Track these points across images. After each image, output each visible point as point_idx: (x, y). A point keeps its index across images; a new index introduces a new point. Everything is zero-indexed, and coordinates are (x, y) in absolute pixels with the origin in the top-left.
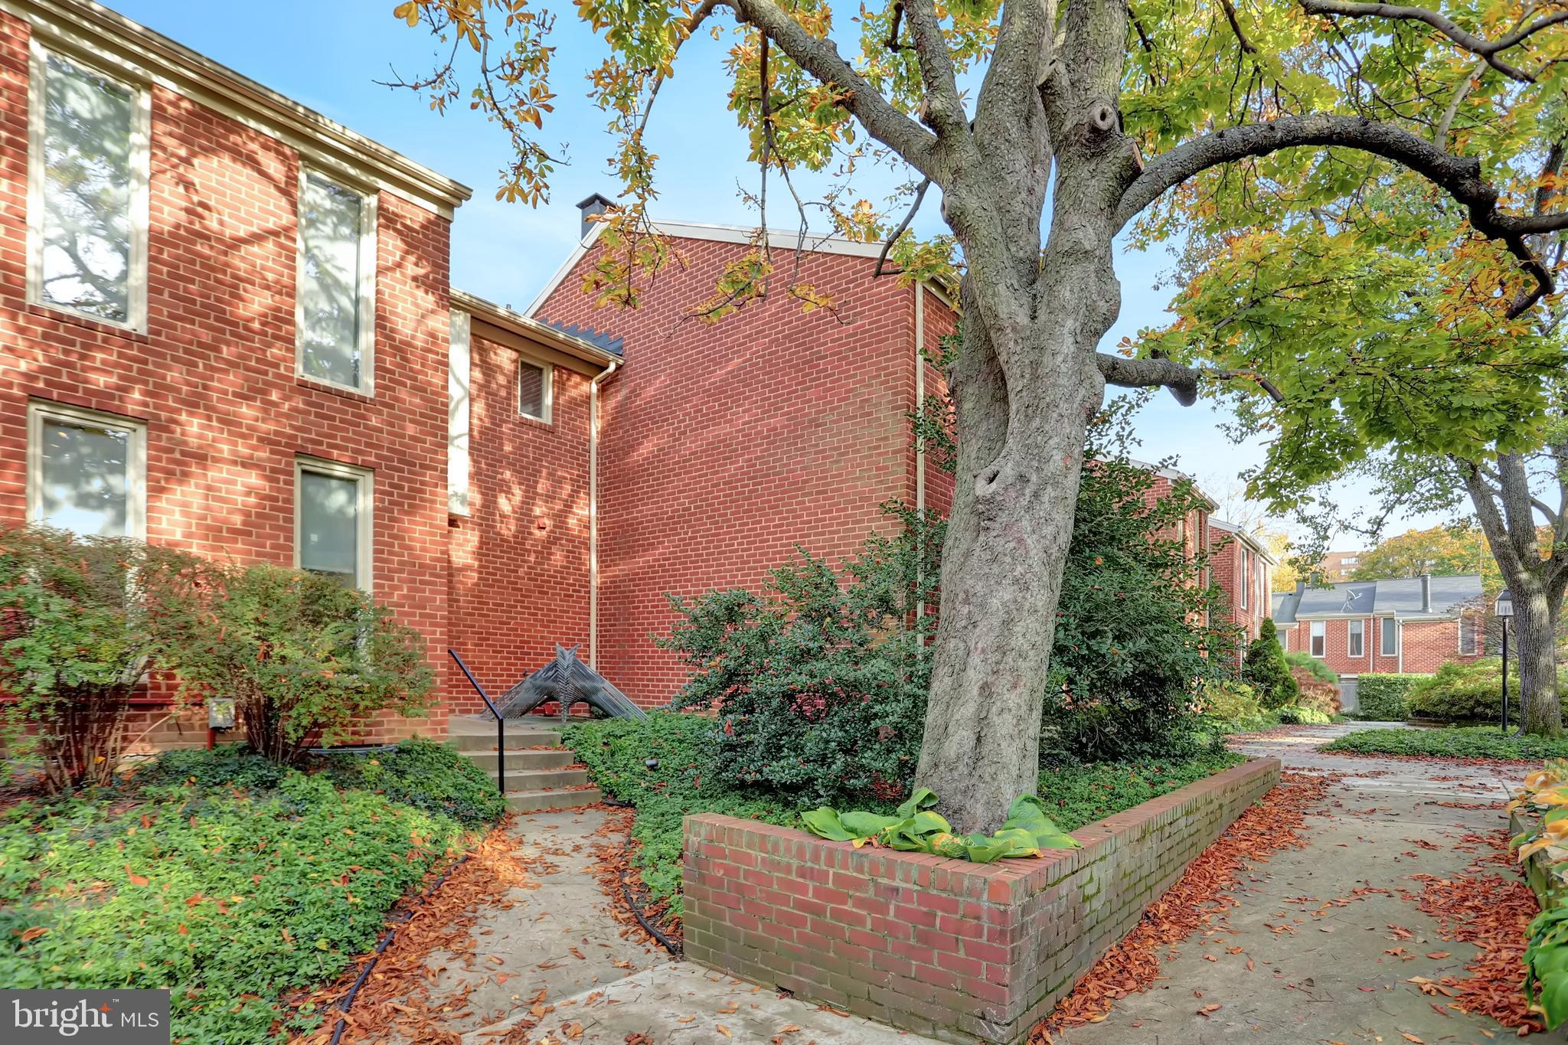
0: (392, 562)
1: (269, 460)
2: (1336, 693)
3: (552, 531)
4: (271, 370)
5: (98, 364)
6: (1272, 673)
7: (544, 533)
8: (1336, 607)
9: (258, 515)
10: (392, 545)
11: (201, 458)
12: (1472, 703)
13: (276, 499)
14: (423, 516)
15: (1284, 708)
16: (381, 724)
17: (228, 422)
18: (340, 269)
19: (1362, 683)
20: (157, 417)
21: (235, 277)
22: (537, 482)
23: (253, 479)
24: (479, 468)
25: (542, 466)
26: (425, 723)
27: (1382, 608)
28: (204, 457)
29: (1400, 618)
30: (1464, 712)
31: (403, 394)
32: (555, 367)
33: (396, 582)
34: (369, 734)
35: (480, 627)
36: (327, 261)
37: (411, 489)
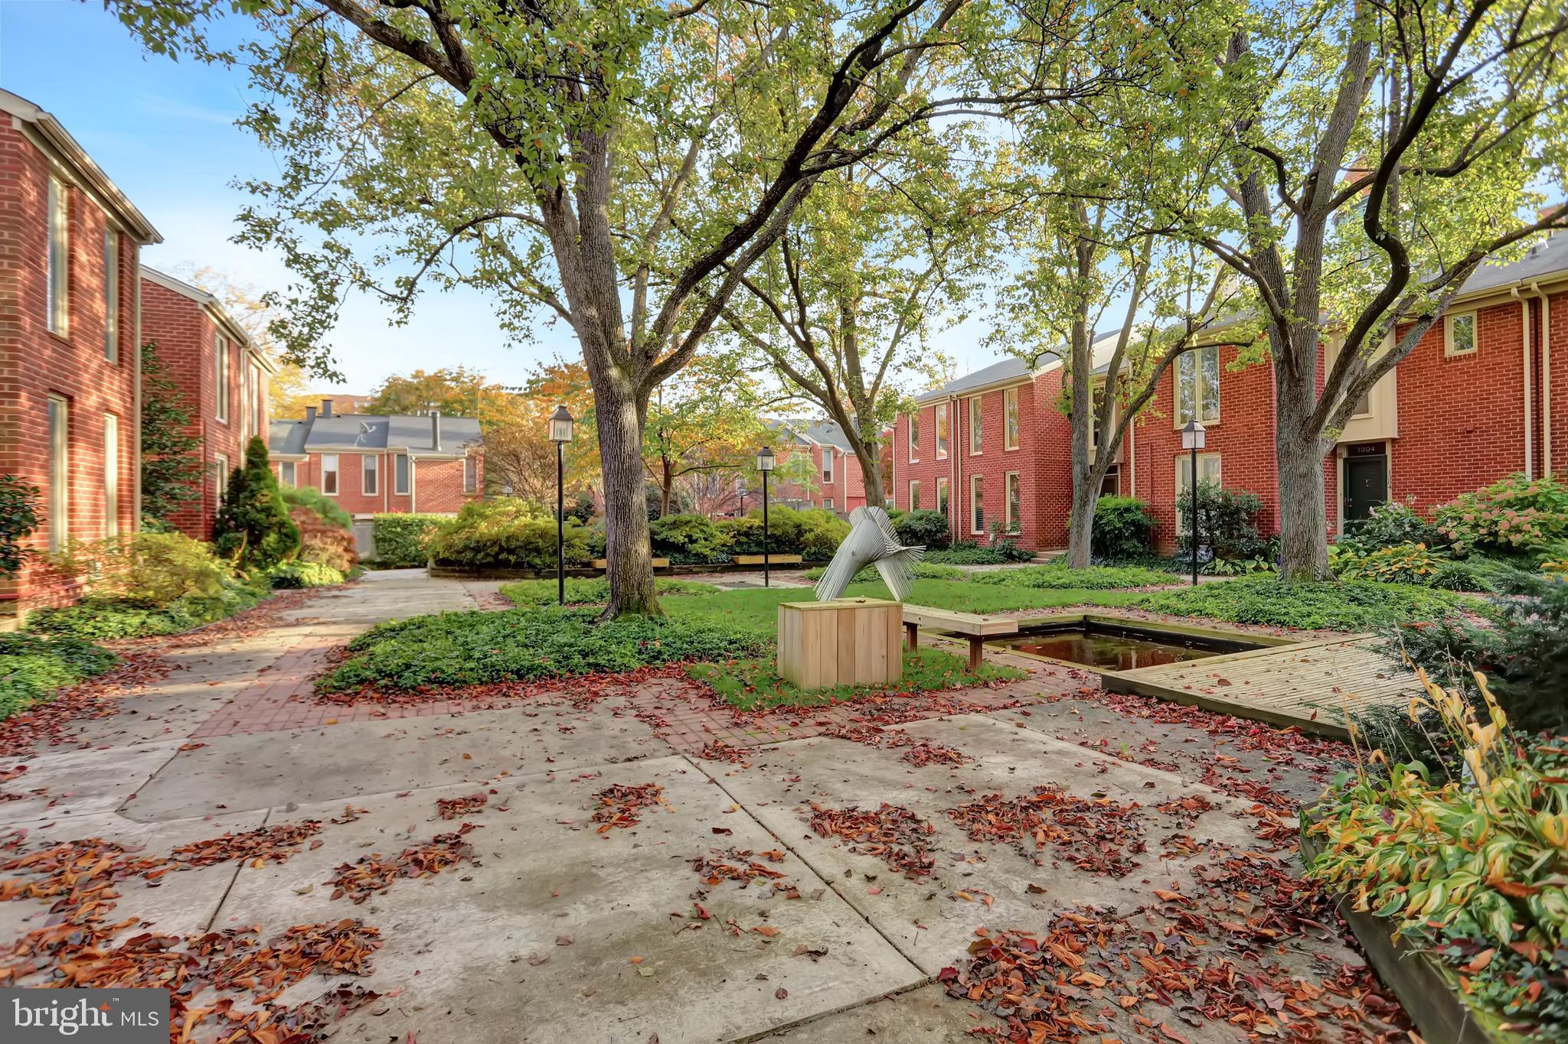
2: (350, 540)
6: (262, 516)
8: (349, 439)
12: (496, 549)
15: (283, 565)
19: (377, 524)
27: (395, 443)
29: (413, 455)
30: (490, 559)
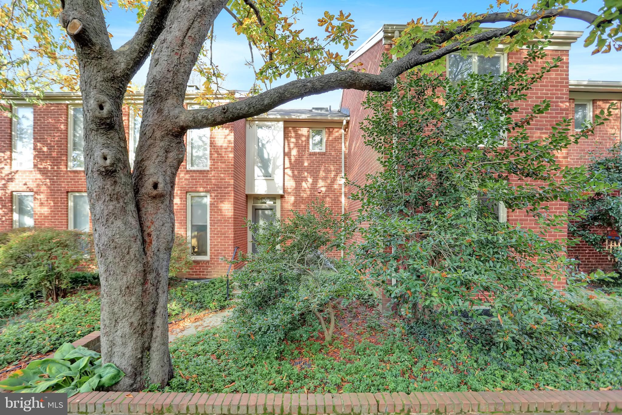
0: (215, 220)
3: (324, 193)
7: (321, 194)
22: (319, 173)
31: (218, 166)
32: (329, 128)
33: (216, 227)
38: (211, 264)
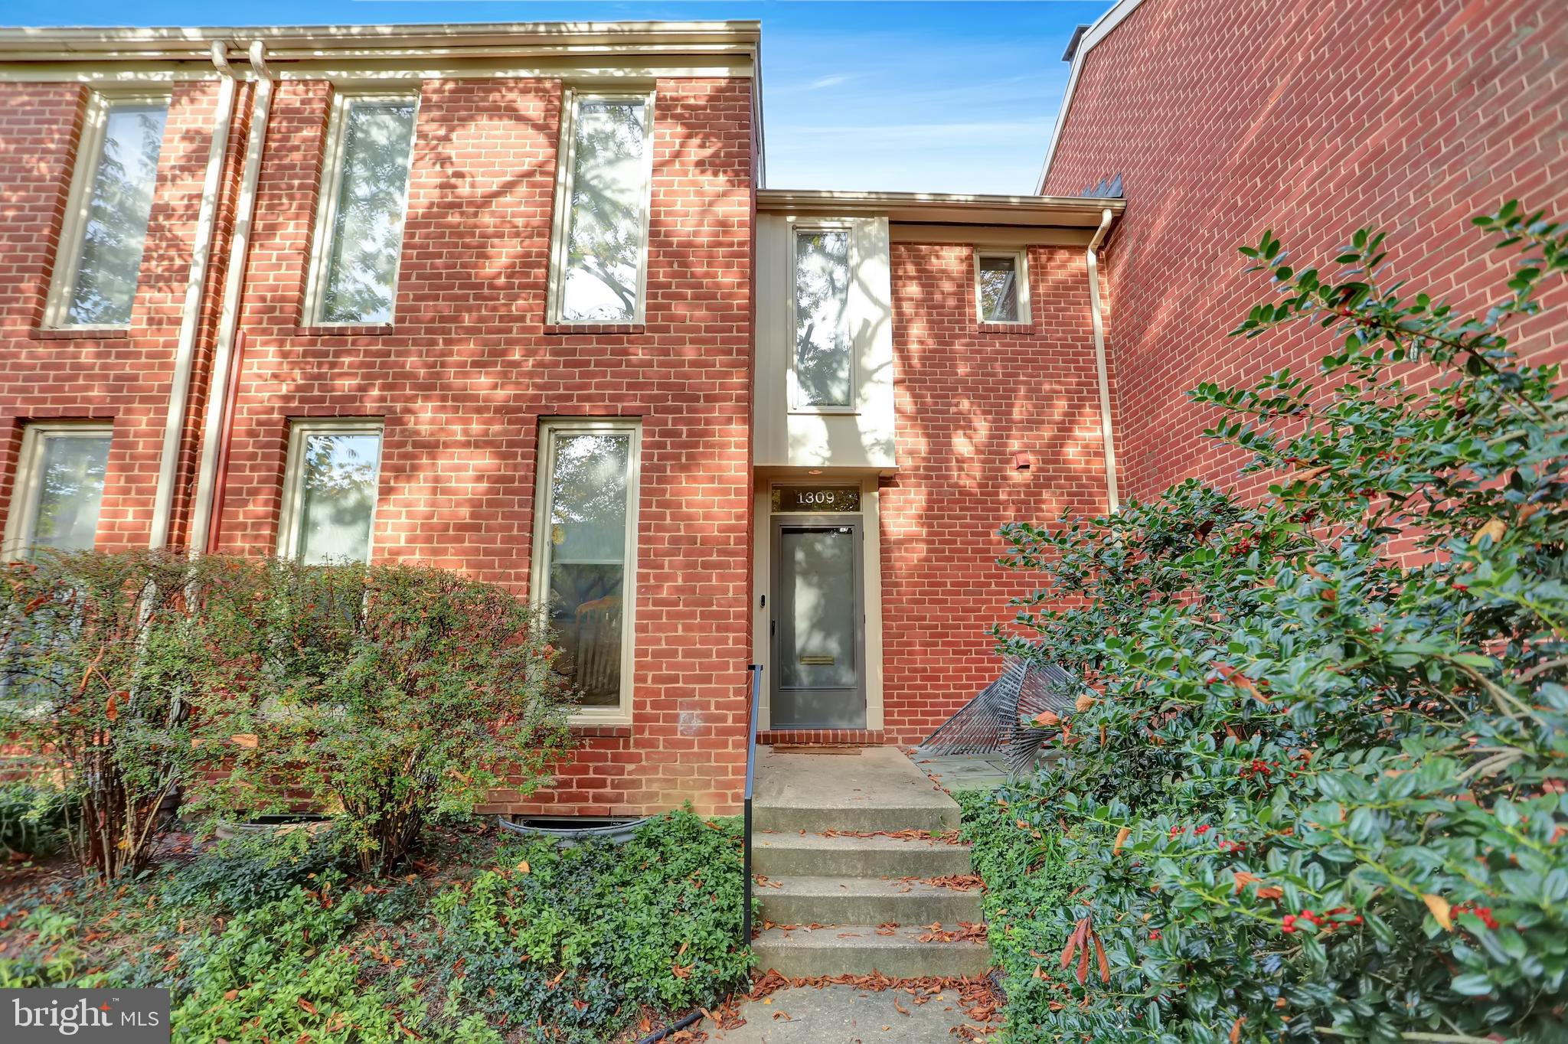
0: (662, 540)
1: (505, 433)
3: (1040, 470)
4: (516, 326)
5: (346, 369)
7: (1027, 474)
9: (491, 503)
10: (662, 517)
11: (432, 447)
13: (512, 480)
14: (707, 468)
16: (635, 784)
17: (463, 399)
18: (622, 191)
20: (391, 410)
21: (483, 236)
22: (1012, 405)
23: (485, 461)
24: (923, 404)
25: (1016, 383)
26: (707, 784)
28: (436, 445)
31: (679, 309)
32: (1030, 249)
33: (666, 570)
34: (618, 799)
35: (933, 618)
36: (607, 187)
37: (690, 434)
38: (637, 744)
